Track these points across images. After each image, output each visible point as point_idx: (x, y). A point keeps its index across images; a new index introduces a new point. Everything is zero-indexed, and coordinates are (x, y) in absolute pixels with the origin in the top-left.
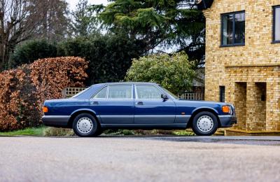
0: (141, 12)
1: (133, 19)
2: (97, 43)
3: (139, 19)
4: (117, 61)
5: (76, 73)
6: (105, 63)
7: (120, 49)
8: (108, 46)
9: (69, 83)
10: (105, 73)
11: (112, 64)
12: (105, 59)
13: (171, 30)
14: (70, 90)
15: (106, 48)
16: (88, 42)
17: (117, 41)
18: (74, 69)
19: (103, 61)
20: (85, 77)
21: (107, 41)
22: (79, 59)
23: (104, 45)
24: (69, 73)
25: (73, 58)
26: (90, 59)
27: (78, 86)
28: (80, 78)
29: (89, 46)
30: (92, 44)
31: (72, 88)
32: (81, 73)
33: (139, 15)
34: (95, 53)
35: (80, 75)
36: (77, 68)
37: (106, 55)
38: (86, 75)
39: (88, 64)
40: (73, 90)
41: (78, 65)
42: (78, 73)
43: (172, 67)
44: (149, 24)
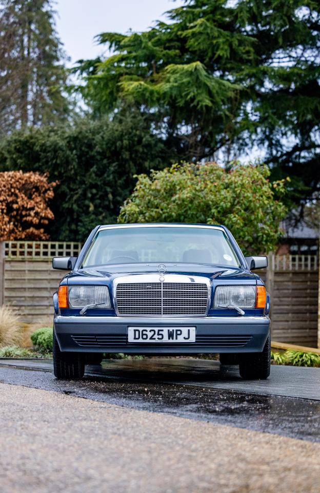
0: (174, 72)
1: (156, 87)
2: (74, 140)
3: (171, 88)
4: (120, 182)
5: (26, 209)
6: (93, 186)
7: (126, 155)
8: (98, 148)
9: (12, 231)
10: (92, 208)
11: (109, 189)
12: (91, 177)
13: (246, 114)
14: (14, 246)
15: (93, 153)
16: (53, 138)
17: (121, 137)
18: (22, 200)
19: (89, 181)
20: (46, 218)
21: (98, 137)
22: (35, 177)
23: (90, 146)
24: (9, 209)
25: (19, 174)
26: (60, 177)
27: (31, 237)
28: (36, 220)
29: (56, 149)
30: (62, 143)
31: (19, 243)
32: (40, 209)
33: (172, 79)
34: (68, 162)
35: (37, 214)
36: (30, 198)
37: (94, 169)
38: (50, 214)
39: (55, 190)
40: (22, 246)
41: (30, 190)
42: (32, 209)
43: (227, 194)
44: (193, 99)
